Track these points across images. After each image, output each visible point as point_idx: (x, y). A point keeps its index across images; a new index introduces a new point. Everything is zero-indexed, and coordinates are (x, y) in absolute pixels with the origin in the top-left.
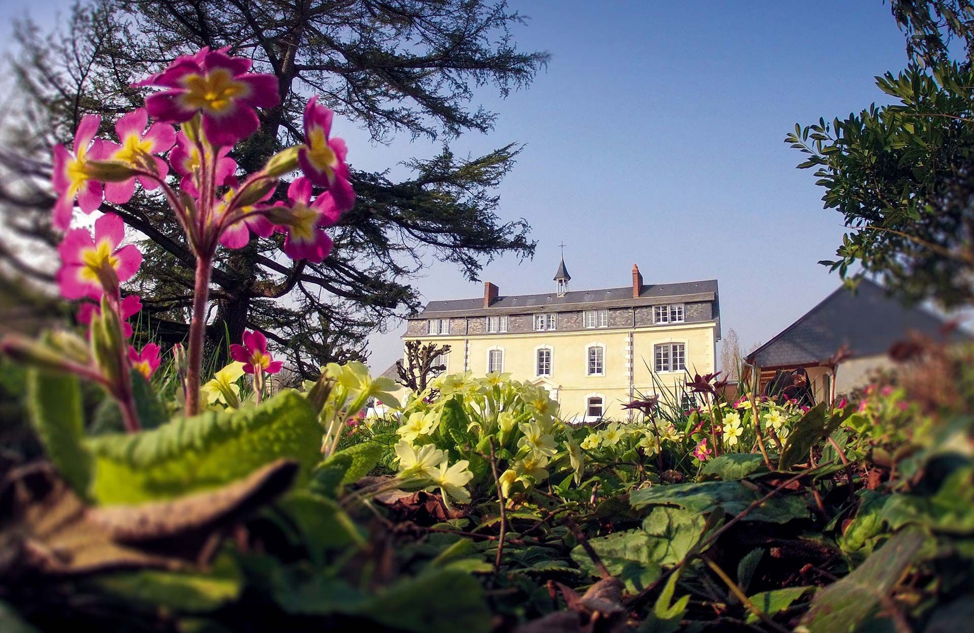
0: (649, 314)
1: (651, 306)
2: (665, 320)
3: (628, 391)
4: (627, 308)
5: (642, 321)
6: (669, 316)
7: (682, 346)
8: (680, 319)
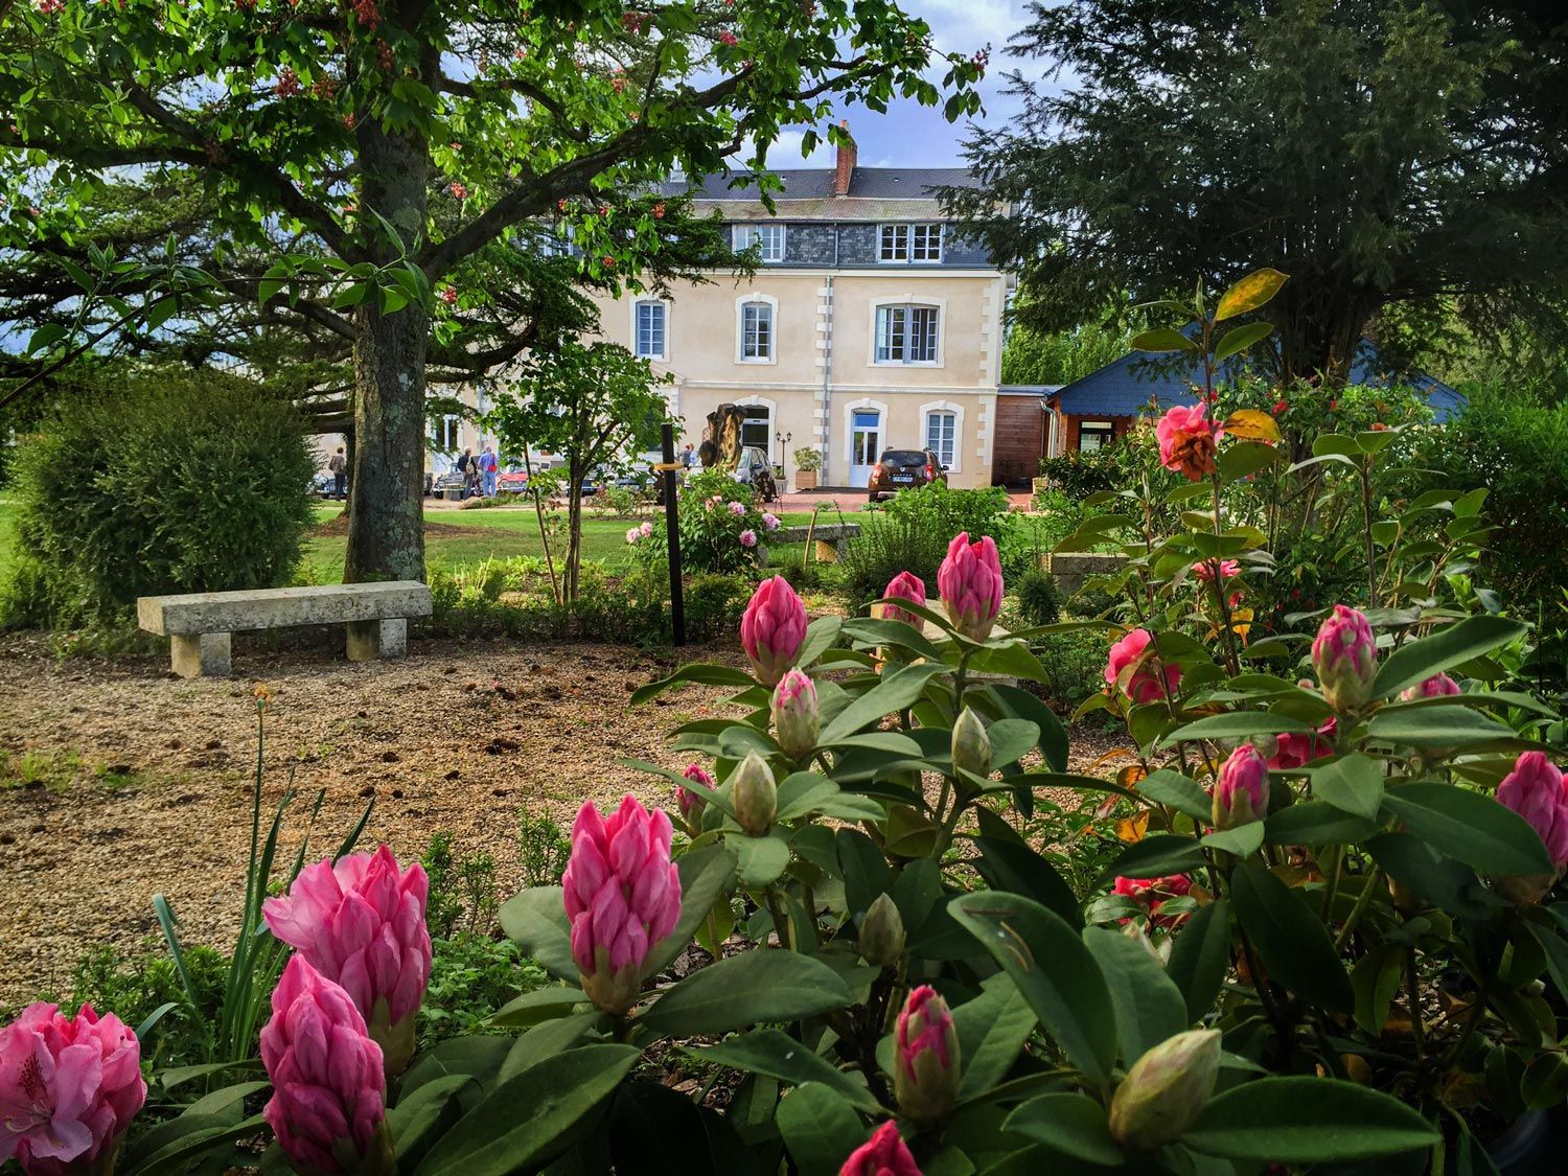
0: (870, 240)
1: (874, 224)
2: (901, 255)
3: (820, 396)
4: (824, 224)
5: (854, 254)
6: (910, 248)
7: (934, 312)
8: (934, 255)
